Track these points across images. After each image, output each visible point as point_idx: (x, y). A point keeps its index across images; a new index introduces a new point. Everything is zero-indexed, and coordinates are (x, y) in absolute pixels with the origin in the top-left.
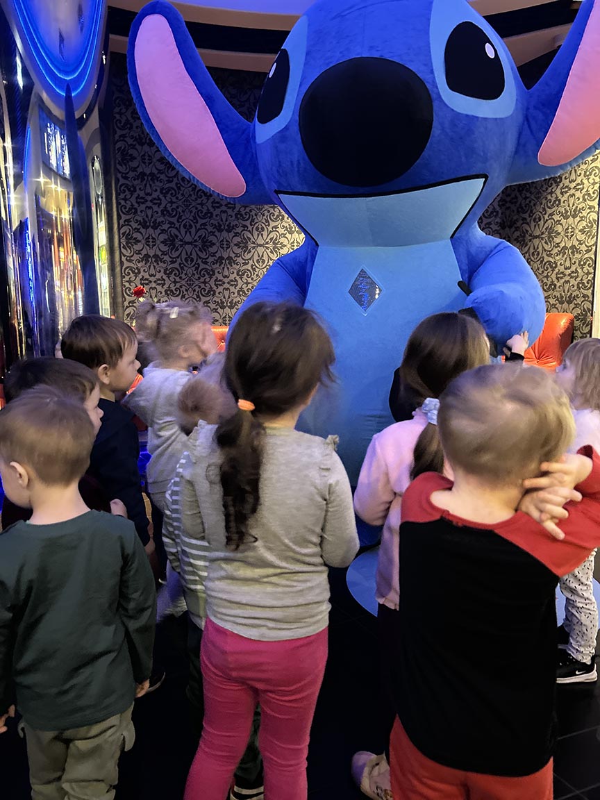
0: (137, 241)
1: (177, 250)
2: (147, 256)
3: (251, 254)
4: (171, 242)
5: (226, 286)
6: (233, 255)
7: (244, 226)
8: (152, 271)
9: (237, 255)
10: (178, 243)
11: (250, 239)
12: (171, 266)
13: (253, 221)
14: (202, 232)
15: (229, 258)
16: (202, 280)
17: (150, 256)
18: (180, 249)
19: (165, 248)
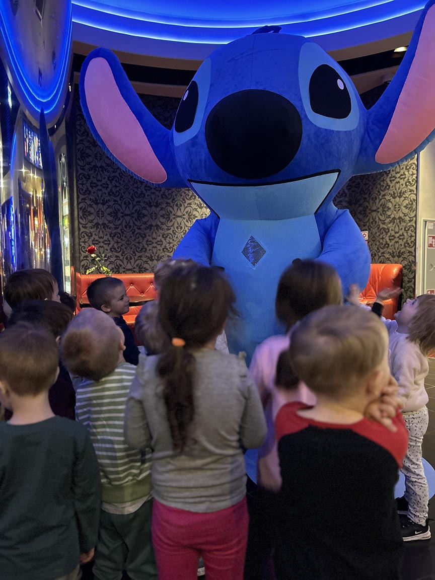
0: (90, 214)
1: (119, 219)
2: (97, 224)
3: (172, 223)
4: (115, 214)
5: (155, 245)
6: (159, 224)
7: (167, 203)
8: (101, 234)
9: (162, 223)
10: (120, 215)
11: (171, 212)
12: (115, 231)
13: (174, 199)
14: (137, 207)
15: (157, 226)
16: (137, 240)
17: (99, 224)
18: (122, 219)
19: (111, 219)
